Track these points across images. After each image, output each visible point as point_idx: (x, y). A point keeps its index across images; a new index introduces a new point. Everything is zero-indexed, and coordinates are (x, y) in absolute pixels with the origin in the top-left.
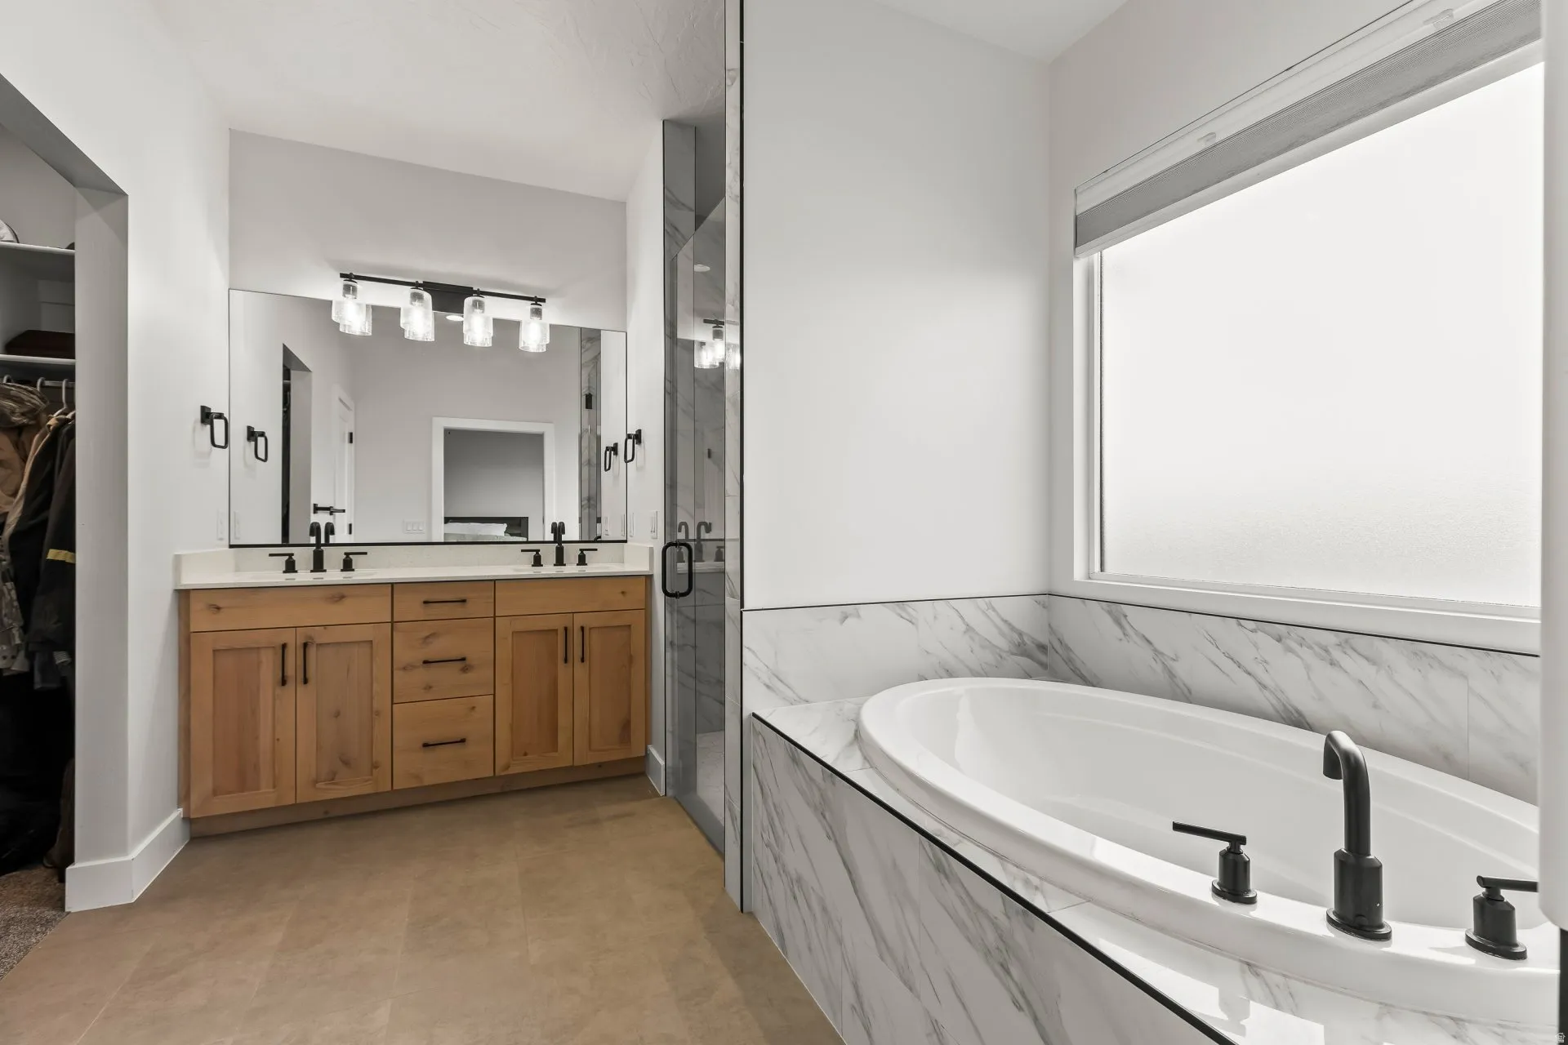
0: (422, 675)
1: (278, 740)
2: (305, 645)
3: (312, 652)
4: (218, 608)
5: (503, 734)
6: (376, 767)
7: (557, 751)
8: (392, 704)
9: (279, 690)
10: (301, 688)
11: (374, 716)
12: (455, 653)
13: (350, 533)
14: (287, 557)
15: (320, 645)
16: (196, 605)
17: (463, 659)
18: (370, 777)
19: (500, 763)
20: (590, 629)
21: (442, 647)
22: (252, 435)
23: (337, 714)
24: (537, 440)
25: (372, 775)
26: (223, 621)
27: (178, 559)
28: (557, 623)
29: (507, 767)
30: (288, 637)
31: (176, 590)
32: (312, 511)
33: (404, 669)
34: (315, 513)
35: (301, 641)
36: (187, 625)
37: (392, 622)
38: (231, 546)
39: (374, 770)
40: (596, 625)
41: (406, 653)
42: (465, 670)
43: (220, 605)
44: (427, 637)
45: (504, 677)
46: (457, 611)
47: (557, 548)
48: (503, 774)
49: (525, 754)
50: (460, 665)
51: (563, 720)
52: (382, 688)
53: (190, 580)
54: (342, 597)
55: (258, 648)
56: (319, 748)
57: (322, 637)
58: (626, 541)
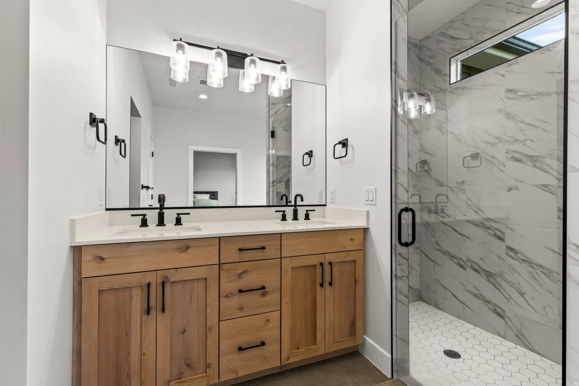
0: (237, 300)
1: (144, 354)
2: (163, 283)
3: (168, 288)
4: (102, 259)
5: (286, 337)
6: (209, 367)
7: (316, 345)
8: (219, 321)
9: (145, 318)
10: (160, 314)
11: (208, 331)
12: (257, 283)
13: (152, 199)
14: (142, 217)
15: (172, 283)
16: (86, 257)
17: (263, 288)
18: (205, 374)
19: (284, 355)
20: (334, 263)
21: (250, 280)
22: (118, 141)
23: (184, 331)
24: (233, 157)
25: (206, 373)
26: (105, 269)
27: (73, 222)
28: (315, 260)
29: (288, 358)
30: (151, 278)
31: (71, 247)
32: (141, 188)
33: (227, 296)
34: (142, 189)
35: (160, 281)
36: (80, 273)
37: (220, 264)
38: (107, 210)
39: (207, 369)
40: (337, 261)
41: (228, 286)
42: (264, 295)
43: (104, 256)
44: (241, 274)
45: (286, 299)
46: (258, 255)
47: (294, 209)
48: (286, 363)
49: (298, 348)
50: (261, 292)
51: (319, 325)
52: (212, 312)
53: (81, 239)
54: (188, 248)
55: (131, 287)
56: (172, 356)
57: (175, 277)
58: (325, 205)
